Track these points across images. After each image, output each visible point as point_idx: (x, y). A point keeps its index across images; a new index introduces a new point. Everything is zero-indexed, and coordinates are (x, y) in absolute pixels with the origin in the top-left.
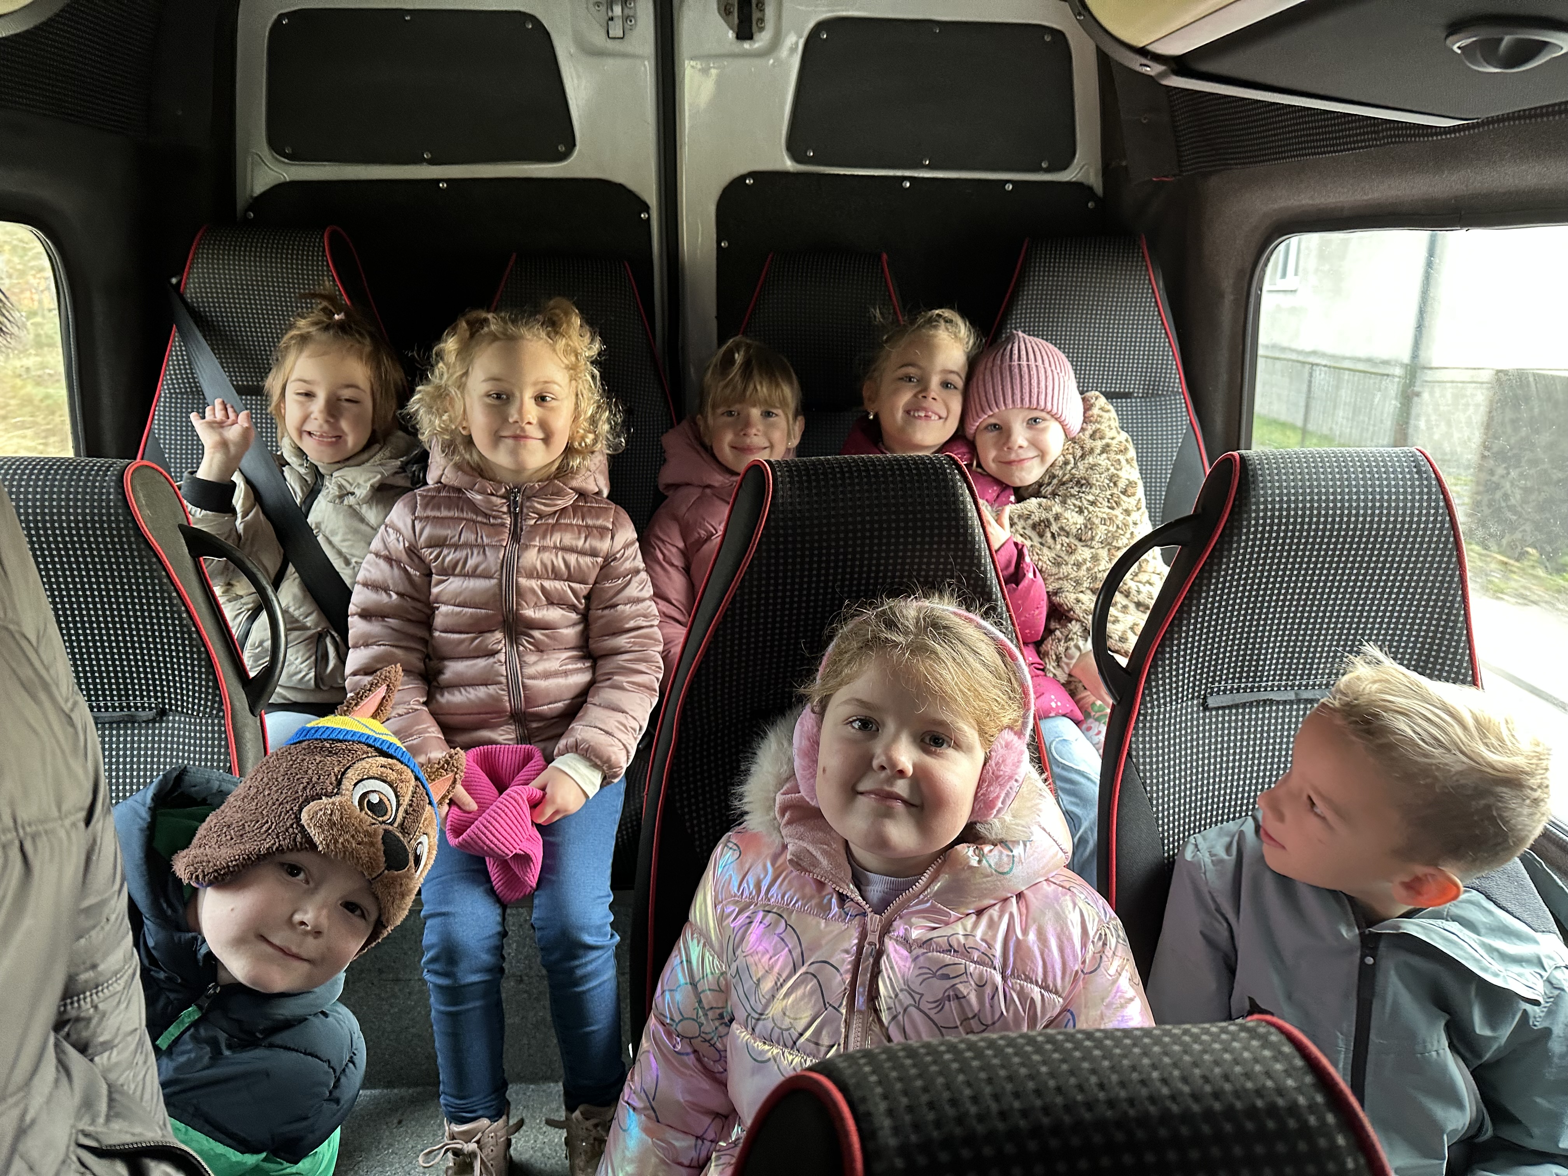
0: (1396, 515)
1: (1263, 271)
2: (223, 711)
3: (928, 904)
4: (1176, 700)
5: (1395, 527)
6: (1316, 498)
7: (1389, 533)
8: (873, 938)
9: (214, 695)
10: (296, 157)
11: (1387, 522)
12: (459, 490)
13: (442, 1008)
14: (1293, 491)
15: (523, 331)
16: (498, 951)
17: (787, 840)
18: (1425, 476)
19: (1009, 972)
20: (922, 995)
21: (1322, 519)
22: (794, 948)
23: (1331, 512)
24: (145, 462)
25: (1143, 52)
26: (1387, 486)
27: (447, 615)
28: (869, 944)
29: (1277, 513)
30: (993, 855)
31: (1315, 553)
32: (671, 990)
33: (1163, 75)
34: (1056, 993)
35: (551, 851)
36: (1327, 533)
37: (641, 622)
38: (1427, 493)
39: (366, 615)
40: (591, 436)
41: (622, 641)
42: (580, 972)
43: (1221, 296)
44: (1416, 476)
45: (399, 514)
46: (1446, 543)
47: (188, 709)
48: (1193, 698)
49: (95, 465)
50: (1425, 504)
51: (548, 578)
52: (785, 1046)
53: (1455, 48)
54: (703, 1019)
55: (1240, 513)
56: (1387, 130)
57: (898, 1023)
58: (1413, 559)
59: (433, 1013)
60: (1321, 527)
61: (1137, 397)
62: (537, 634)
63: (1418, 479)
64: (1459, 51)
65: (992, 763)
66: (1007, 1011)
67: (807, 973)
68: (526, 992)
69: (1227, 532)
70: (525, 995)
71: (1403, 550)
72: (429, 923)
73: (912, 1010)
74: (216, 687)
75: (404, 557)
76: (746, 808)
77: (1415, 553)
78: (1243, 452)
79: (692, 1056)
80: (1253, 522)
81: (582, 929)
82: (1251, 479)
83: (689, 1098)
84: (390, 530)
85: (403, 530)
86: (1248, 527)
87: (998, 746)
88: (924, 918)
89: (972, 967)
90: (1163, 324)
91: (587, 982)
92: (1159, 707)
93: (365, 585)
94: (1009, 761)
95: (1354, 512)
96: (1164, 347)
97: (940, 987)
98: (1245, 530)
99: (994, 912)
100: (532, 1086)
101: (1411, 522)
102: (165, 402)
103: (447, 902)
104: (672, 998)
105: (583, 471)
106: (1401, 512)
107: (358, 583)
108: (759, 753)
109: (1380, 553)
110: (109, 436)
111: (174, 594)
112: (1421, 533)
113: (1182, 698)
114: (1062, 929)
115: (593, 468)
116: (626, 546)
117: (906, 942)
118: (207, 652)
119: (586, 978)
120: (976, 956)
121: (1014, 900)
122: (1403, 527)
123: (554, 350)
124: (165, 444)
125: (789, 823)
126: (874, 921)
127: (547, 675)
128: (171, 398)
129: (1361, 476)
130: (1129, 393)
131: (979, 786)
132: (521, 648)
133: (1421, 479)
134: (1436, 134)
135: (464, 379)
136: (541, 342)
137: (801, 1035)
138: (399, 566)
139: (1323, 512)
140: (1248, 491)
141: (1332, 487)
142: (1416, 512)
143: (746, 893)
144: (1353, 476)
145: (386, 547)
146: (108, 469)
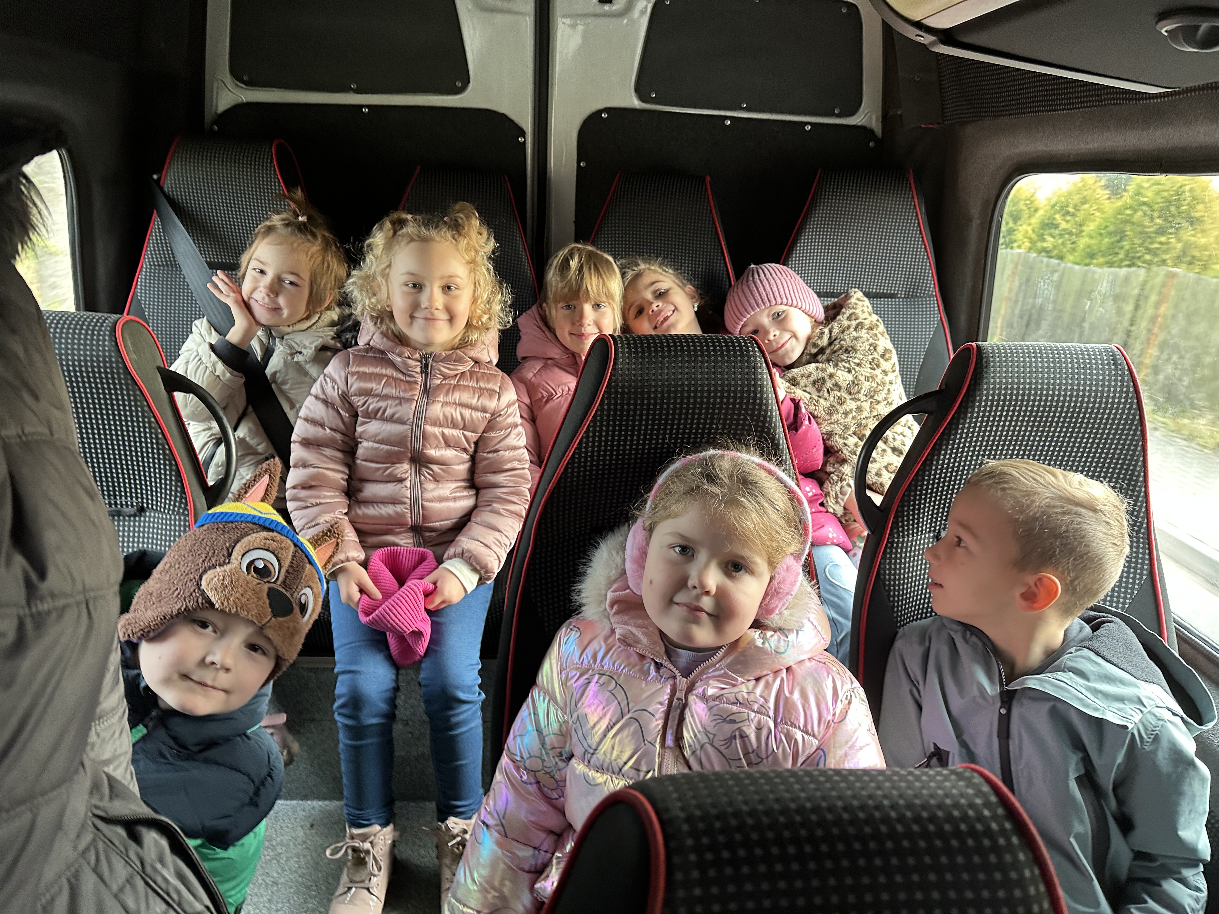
0: (1095, 397)
1: (1004, 202)
2: (188, 510)
3: (722, 672)
4: (917, 533)
5: (1094, 406)
6: (1034, 381)
7: (1089, 411)
8: (680, 694)
9: (181, 498)
10: (251, 83)
11: (1088, 402)
12: (383, 352)
13: (349, 742)
14: (1016, 375)
15: (433, 233)
16: (392, 702)
17: (614, 626)
18: (1119, 367)
19: (779, 720)
20: (715, 735)
21: (1038, 398)
22: (622, 700)
23: (1045, 392)
24: (131, 317)
25: (918, 25)
26: (1090, 374)
27: (367, 449)
28: (678, 699)
29: (1003, 392)
30: (773, 640)
31: (1031, 424)
32: (521, 736)
33: (933, 44)
34: (814, 736)
35: (436, 627)
36: (1041, 409)
37: (516, 464)
38: (1121, 381)
39: (306, 443)
40: (486, 317)
41: (500, 478)
42: (454, 720)
43: (971, 220)
44: (1113, 367)
45: (334, 368)
46: (1133, 420)
47: (161, 507)
48: (930, 532)
49: (94, 318)
50: (1118, 389)
51: (448, 427)
52: (613, 773)
53: (1163, 31)
54: (545, 757)
55: (975, 390)
56: (1107, 94)
57: (696, 757)
58: (1107, 431)
59: (341, 746)
60: (1037, 403)
61: (899, 298)
62: (435, 467)
63: (1114, 370)
64: (1166, 34)
65: (775, 582)
66: (777, 749)
67: (631, 718)
68: (411, 733)
69: (964, 404)
70: (410, 736)
71: (1100, 424)
72: (340, 678)
73: (708, 746)
74: (183, 491)
75: (338, 401)
76: (583, 601)
77: (1108, 426)
78: (979, 343)
79: (535, 786)
80: (984, 398)
81: (457, 688)
82: (985, 365)
83: (532, 818)
84: (328, 380)
85: (338, 381)
86: (980, 401)
87: (781, 569)
88: (718, 681)
89: (753, 715)
90: (923, 241)
91: (459, 727)
92: (903, 537)
93: (306, 420)
94: (788, 581)
95: (1063, 393)
96: (923, 259)
97: (728, 729)
98: (977, 404)
99: (770, 678)
100: (412, 804)
101: (1107, 403)
102: (146, 272)
103: (355, 663)
104: (522, 741)
105: (479, 344)
106: (1099, 394)
107: (301, 418)
108: (594, 559)
109: (1081, 426)
110: (102, 297)
111: (153, 420)
112: (1114, 411)
113: (922, 531)
114: (819, 691)
115: (487, 342)
116: (509, 406)
117: (704, 698)
118: (177, 465)
119: (458, 725)
120: (756, 707)
121: (785, 670)
122: (1100, 406)
123: (458, 249)
124: (145, 304)
125: (616, 613)
126: (682, 683)
127: (441, 499)
128: (151, 269)
129: (1070, 365)
130: (894, 294)
131: (764, 599)
132: (423, 478)
133: (1116, 369)
134: (1146, 99)
135: (388, 270)
136: (448, 243)
137: (625, 763)
138: (333, 408)
139: (1039, 392)
140: (981, 373)
141: (1047, 373)
142: (1111, 395)
143: (586, 662)
144: (1064, 365)
145: (324, 392)
146: (104, 322)
